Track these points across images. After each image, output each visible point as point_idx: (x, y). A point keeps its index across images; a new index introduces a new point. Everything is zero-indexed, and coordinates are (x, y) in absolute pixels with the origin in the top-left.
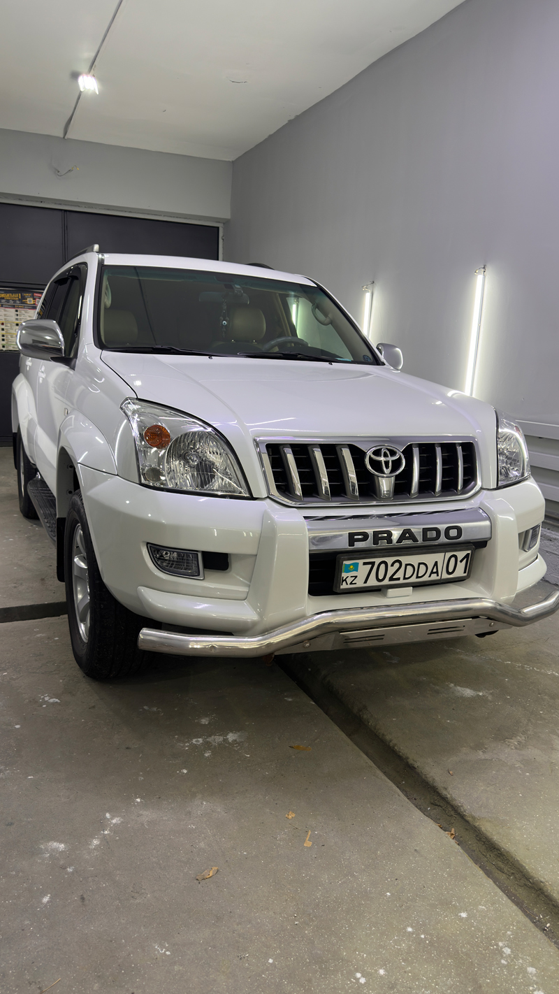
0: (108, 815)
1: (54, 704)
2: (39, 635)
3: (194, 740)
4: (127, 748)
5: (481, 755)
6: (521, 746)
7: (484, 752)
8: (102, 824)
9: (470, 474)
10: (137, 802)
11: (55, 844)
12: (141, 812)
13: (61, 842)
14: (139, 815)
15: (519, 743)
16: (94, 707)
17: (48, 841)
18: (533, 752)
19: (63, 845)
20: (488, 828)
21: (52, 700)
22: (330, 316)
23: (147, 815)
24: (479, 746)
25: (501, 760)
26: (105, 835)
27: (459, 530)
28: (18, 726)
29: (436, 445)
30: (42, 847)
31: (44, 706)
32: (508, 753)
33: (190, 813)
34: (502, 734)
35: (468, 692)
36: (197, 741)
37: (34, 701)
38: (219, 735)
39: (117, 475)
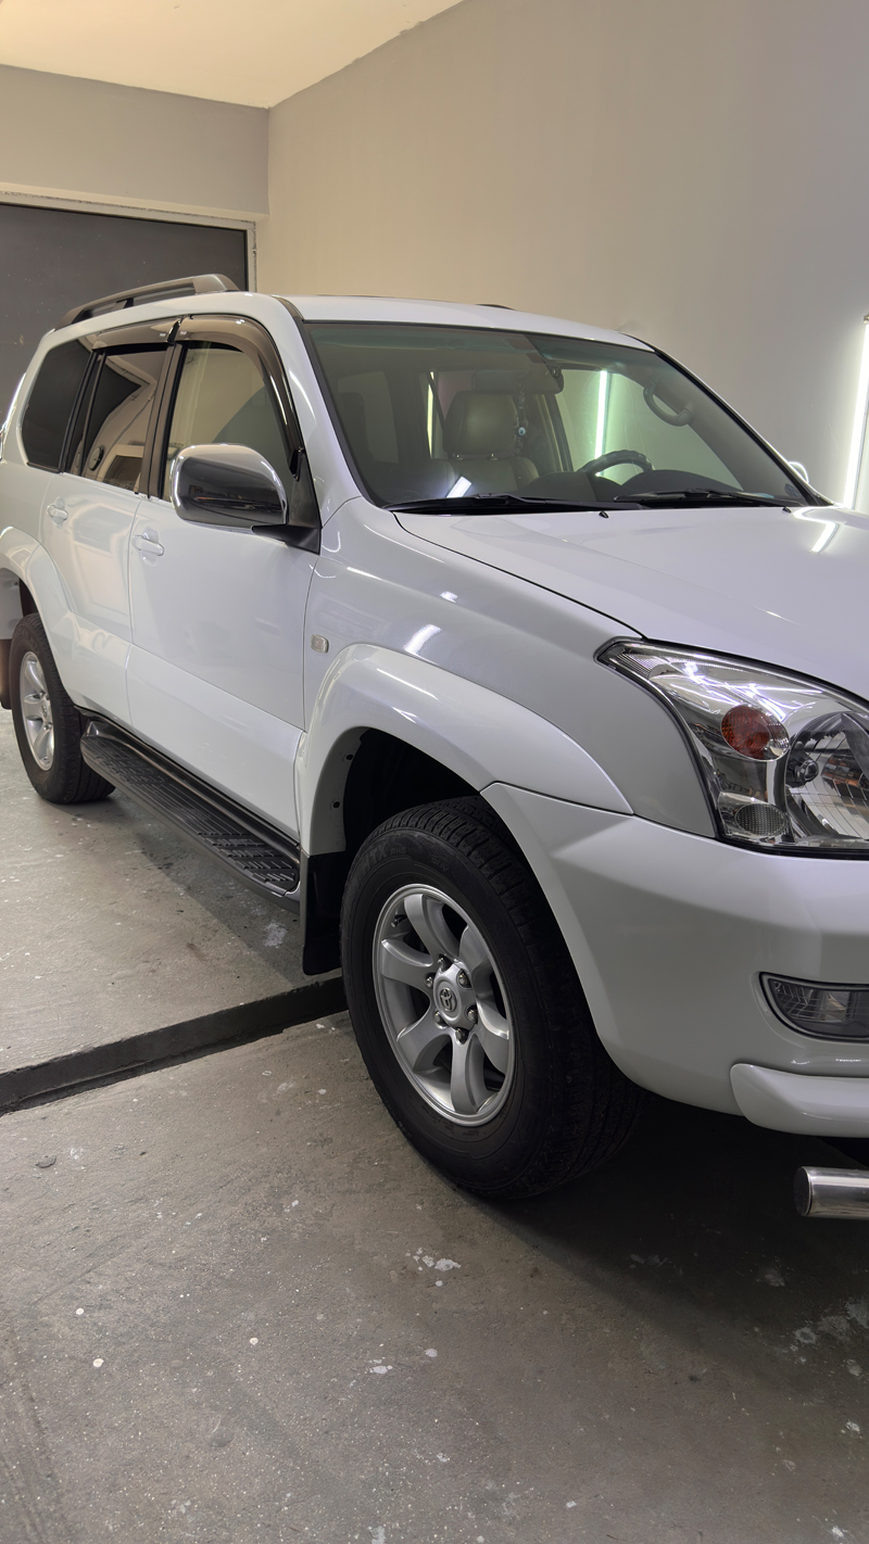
1: (453, 1273)
2: (283, 1087)
3: (798, 1333)
4: (693, 1379)
16: (536, 1270)
21: (442, 1265)
22: (689, 406)
28: (431, 1353)
31: (439, 1284)
36: (804, 1335)
37: (410, 1274)
38: (832, 1313)
39: (634, 815)
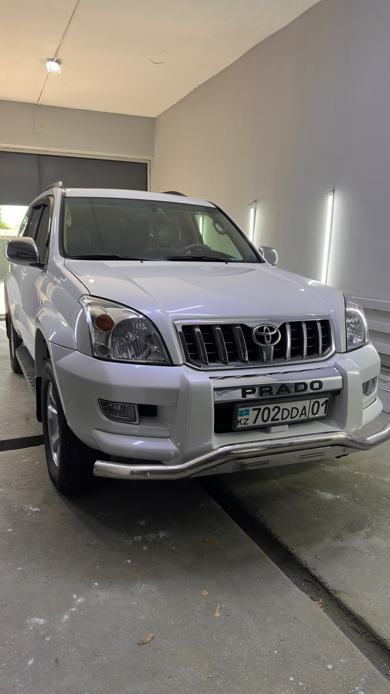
0: (75, 596)
1: (36, 512)
2: (25, 461)
4: (88, 545)
5: (339, 543)
6: (368, 536)
7: (341, 541)
8: (70, 603)
9: (327, 342)
10: (95, 586)
11: (37, 619)
12: (98, 593)
13: (41, 618)
14: (97, 596)
15: (367, 533)
16: (64, 514)
17: (32, 617)
18: (376, 540)
19: (42, 620)
20: (345, 599)
21: (34, 510)
22: (225, 228)
23: (104, 595)
24: (338, 537)
25: (354, 547)
26: (72, 612)
27: (320, 383)
28: (10, 530)
29: (302, 323)
30: (28, 621)
31: (29, 514)
32: (358, 541)
33: (133, 593)
34: (354, 527)
35: (329, 496)
36: (137, 538)
37: (21, 510)
38: (153, 534)
39: (77, 350)
